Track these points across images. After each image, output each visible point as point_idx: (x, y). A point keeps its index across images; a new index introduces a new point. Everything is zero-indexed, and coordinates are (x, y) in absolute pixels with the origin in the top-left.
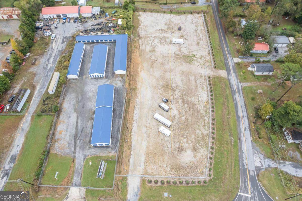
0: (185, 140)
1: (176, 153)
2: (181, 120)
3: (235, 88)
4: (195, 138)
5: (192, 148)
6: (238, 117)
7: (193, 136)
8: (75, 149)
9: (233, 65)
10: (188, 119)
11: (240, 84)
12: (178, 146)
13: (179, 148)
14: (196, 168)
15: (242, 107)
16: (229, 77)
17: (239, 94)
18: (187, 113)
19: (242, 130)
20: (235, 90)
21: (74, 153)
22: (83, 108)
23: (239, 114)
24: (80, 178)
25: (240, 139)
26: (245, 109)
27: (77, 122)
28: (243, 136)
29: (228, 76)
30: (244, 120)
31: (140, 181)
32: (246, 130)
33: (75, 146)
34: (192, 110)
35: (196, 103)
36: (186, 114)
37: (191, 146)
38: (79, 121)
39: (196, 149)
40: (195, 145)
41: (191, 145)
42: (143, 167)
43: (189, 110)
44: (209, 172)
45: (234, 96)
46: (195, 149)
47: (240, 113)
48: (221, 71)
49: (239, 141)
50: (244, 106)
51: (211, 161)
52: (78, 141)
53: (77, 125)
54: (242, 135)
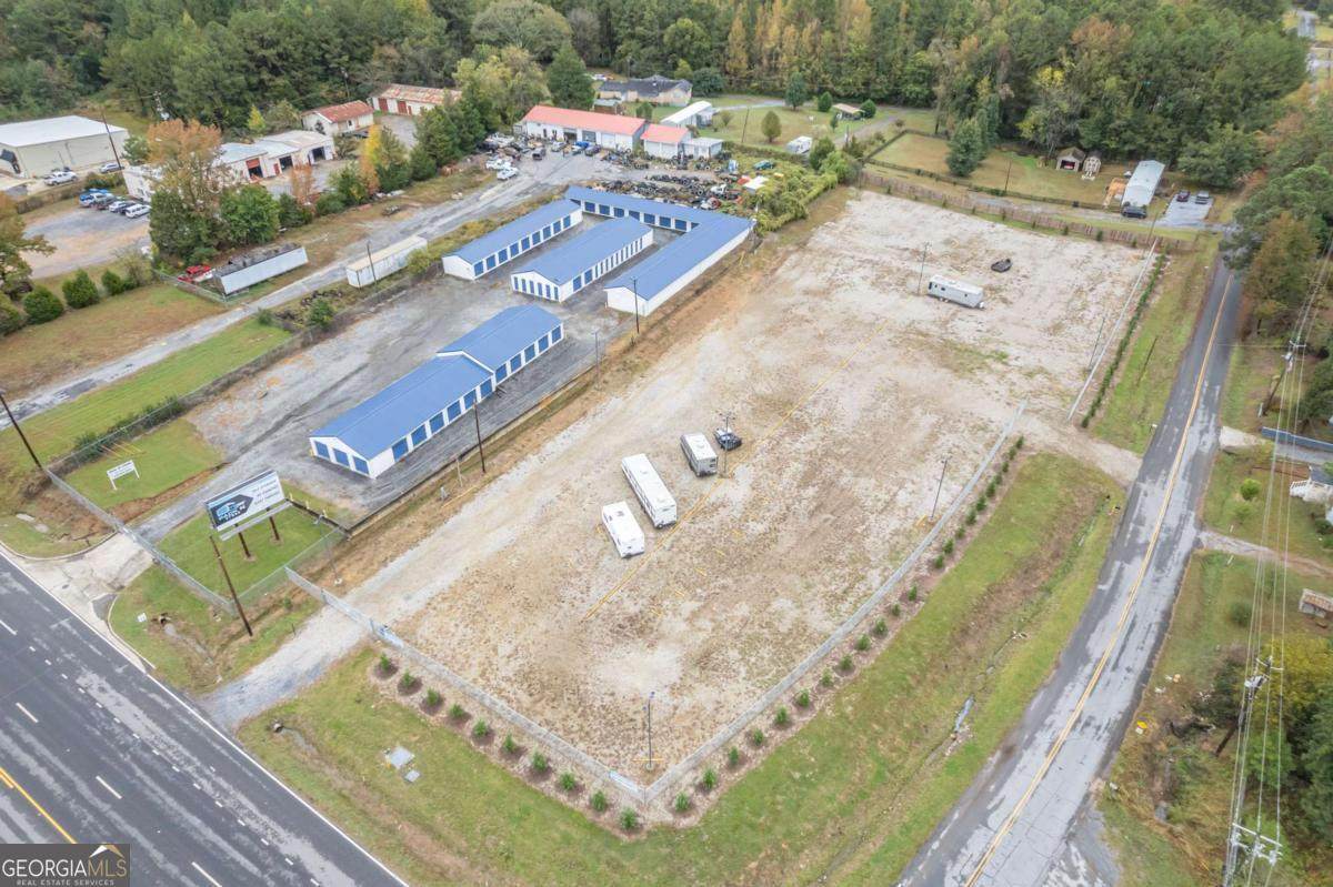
0: (689, 606)
1: (598, 630)
2: (740, 530)
3: (1150, 534)
4: (745, 622)
5: (697, 652)
6: (1077, 654)
7: (743, 610)
8: (258, 441)
9: (1206, 449)
10: (775, 541)
11: (1189, 533)
12: (632, 609)
13: (632, 620)
14: (640, 733)
15: (1133, 625)
16: (1144, 486)
17: (1161, 565)
18: (791, 519)
19: (1063, 719)
20: (1141, 540)
21: (245, 449)
22: (407, 351)
23: (1091, 644)
24: (175, 523)
25: (1009, 752)
26: (1151, 641)
27: (346, 379)
28: (1045, 746)
29: (1142, 478)
30: (1102, 682)
31: (354, 647)
32: (1090, 731)
33: (269, 433)
34: (826, 520)
35: (869, 503)
36: (784, 518)
37: (699, 642)
38: (356, 378)
39: (711, 665)
40: (719, 647)
41: (702, 636)
42: (414, 606)
43: (812, 514)
44: (691, 790)
45: (1118, 564)
46: (704, 662)
47: (1103, 643)
48: (1115, 449)
49: (998, 754)
50: (1155, 628)
51: (750, 753)
52: (291, 425)
53: (336, 386)
54: (1043, 739)
